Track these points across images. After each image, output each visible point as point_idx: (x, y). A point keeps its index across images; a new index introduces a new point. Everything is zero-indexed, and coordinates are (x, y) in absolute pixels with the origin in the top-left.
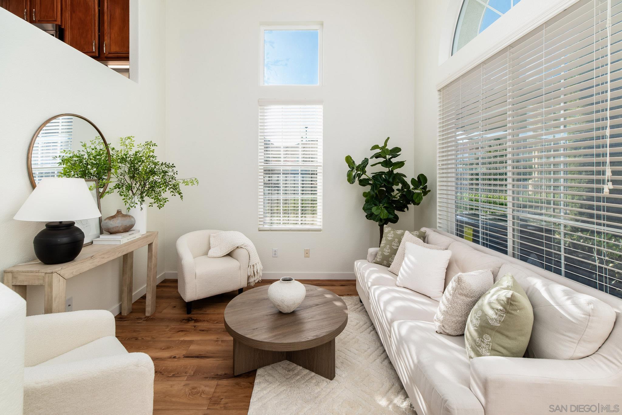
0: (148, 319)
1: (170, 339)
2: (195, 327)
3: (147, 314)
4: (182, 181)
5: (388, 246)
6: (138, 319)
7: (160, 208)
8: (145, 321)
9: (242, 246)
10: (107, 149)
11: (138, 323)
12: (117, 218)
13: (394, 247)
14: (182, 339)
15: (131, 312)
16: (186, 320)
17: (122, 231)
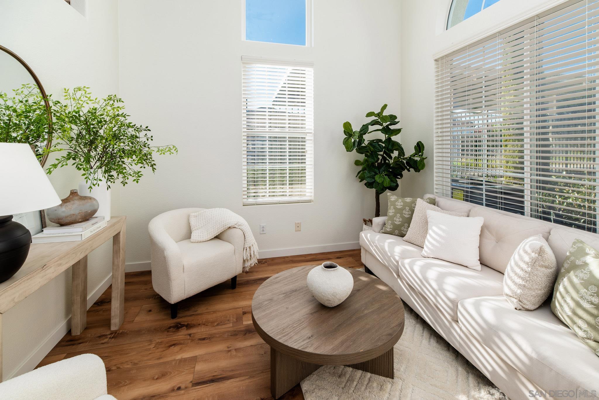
0: (116, 335)
1: (161, 361)
2: (190, 336)
3: (113, 328)
4: (156, 149)
5: (398, 215)
6: (100, 337)
7: (124, 185)
8: (113, 339)
9: (235, 226)
11: (102, 344)
12: (72, 202)
13: (405, 216)
14: (179, 357)
15: (86, 329)
16: (174, 327)
17: (80, 220)
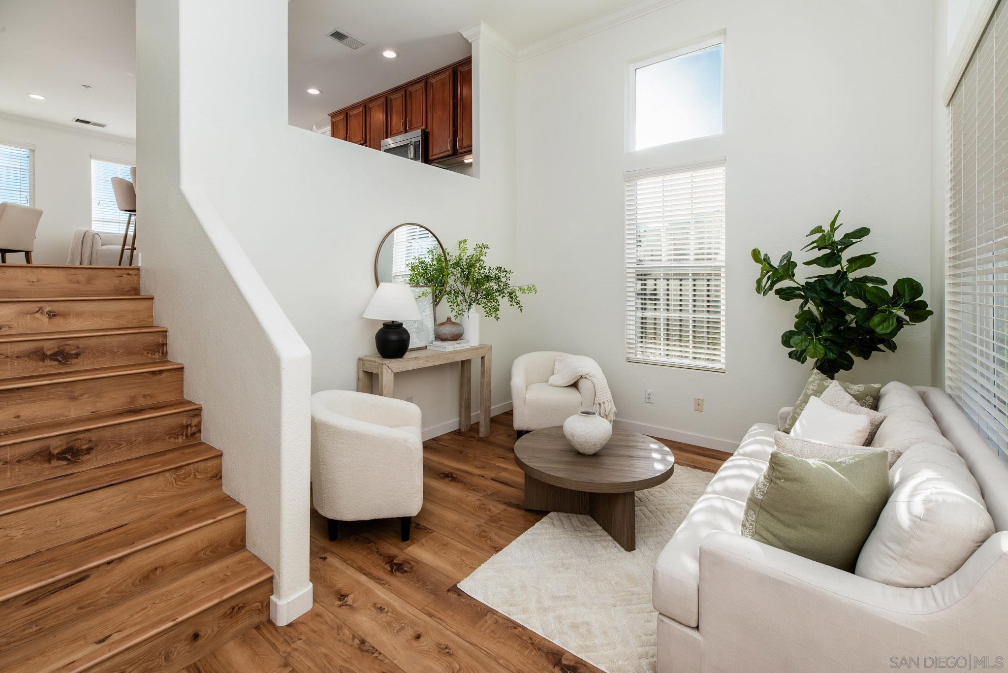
3: (481, 435)
4: (518, 289)
7: (497, 320)
8: (477, 441)
9: (586, 376)
10: (444, 254)
11: (470, 440)
12: (446, 325)
14: (499, 464)
15: (470, 430)
17: (451, 339)
